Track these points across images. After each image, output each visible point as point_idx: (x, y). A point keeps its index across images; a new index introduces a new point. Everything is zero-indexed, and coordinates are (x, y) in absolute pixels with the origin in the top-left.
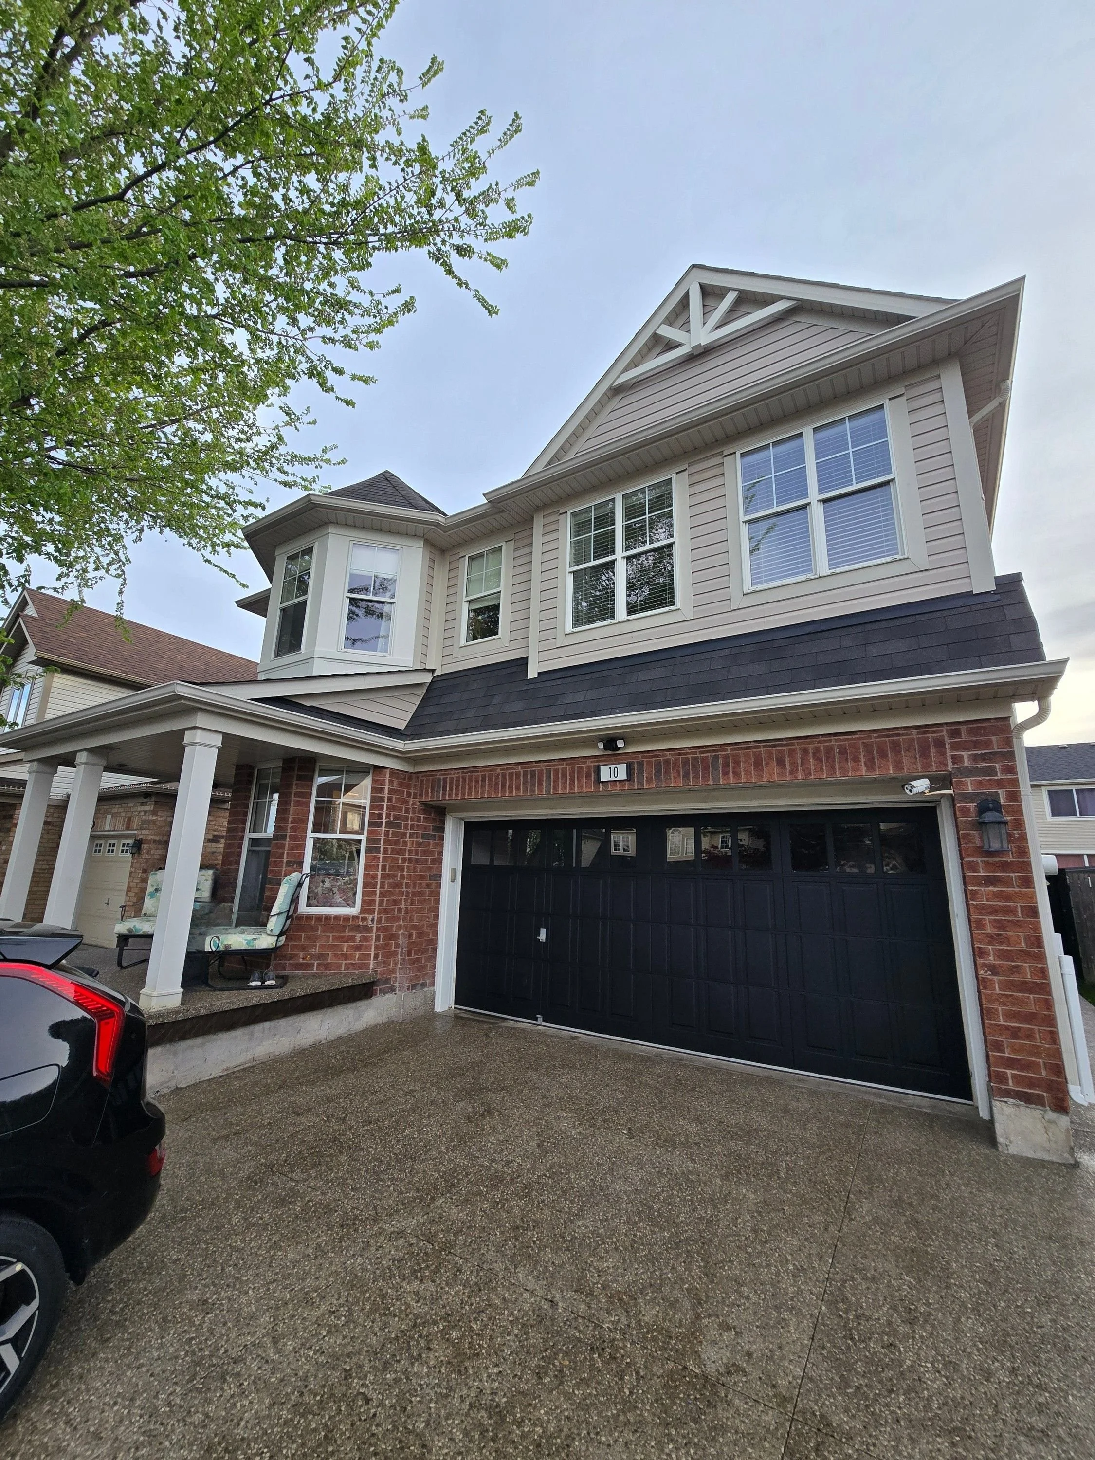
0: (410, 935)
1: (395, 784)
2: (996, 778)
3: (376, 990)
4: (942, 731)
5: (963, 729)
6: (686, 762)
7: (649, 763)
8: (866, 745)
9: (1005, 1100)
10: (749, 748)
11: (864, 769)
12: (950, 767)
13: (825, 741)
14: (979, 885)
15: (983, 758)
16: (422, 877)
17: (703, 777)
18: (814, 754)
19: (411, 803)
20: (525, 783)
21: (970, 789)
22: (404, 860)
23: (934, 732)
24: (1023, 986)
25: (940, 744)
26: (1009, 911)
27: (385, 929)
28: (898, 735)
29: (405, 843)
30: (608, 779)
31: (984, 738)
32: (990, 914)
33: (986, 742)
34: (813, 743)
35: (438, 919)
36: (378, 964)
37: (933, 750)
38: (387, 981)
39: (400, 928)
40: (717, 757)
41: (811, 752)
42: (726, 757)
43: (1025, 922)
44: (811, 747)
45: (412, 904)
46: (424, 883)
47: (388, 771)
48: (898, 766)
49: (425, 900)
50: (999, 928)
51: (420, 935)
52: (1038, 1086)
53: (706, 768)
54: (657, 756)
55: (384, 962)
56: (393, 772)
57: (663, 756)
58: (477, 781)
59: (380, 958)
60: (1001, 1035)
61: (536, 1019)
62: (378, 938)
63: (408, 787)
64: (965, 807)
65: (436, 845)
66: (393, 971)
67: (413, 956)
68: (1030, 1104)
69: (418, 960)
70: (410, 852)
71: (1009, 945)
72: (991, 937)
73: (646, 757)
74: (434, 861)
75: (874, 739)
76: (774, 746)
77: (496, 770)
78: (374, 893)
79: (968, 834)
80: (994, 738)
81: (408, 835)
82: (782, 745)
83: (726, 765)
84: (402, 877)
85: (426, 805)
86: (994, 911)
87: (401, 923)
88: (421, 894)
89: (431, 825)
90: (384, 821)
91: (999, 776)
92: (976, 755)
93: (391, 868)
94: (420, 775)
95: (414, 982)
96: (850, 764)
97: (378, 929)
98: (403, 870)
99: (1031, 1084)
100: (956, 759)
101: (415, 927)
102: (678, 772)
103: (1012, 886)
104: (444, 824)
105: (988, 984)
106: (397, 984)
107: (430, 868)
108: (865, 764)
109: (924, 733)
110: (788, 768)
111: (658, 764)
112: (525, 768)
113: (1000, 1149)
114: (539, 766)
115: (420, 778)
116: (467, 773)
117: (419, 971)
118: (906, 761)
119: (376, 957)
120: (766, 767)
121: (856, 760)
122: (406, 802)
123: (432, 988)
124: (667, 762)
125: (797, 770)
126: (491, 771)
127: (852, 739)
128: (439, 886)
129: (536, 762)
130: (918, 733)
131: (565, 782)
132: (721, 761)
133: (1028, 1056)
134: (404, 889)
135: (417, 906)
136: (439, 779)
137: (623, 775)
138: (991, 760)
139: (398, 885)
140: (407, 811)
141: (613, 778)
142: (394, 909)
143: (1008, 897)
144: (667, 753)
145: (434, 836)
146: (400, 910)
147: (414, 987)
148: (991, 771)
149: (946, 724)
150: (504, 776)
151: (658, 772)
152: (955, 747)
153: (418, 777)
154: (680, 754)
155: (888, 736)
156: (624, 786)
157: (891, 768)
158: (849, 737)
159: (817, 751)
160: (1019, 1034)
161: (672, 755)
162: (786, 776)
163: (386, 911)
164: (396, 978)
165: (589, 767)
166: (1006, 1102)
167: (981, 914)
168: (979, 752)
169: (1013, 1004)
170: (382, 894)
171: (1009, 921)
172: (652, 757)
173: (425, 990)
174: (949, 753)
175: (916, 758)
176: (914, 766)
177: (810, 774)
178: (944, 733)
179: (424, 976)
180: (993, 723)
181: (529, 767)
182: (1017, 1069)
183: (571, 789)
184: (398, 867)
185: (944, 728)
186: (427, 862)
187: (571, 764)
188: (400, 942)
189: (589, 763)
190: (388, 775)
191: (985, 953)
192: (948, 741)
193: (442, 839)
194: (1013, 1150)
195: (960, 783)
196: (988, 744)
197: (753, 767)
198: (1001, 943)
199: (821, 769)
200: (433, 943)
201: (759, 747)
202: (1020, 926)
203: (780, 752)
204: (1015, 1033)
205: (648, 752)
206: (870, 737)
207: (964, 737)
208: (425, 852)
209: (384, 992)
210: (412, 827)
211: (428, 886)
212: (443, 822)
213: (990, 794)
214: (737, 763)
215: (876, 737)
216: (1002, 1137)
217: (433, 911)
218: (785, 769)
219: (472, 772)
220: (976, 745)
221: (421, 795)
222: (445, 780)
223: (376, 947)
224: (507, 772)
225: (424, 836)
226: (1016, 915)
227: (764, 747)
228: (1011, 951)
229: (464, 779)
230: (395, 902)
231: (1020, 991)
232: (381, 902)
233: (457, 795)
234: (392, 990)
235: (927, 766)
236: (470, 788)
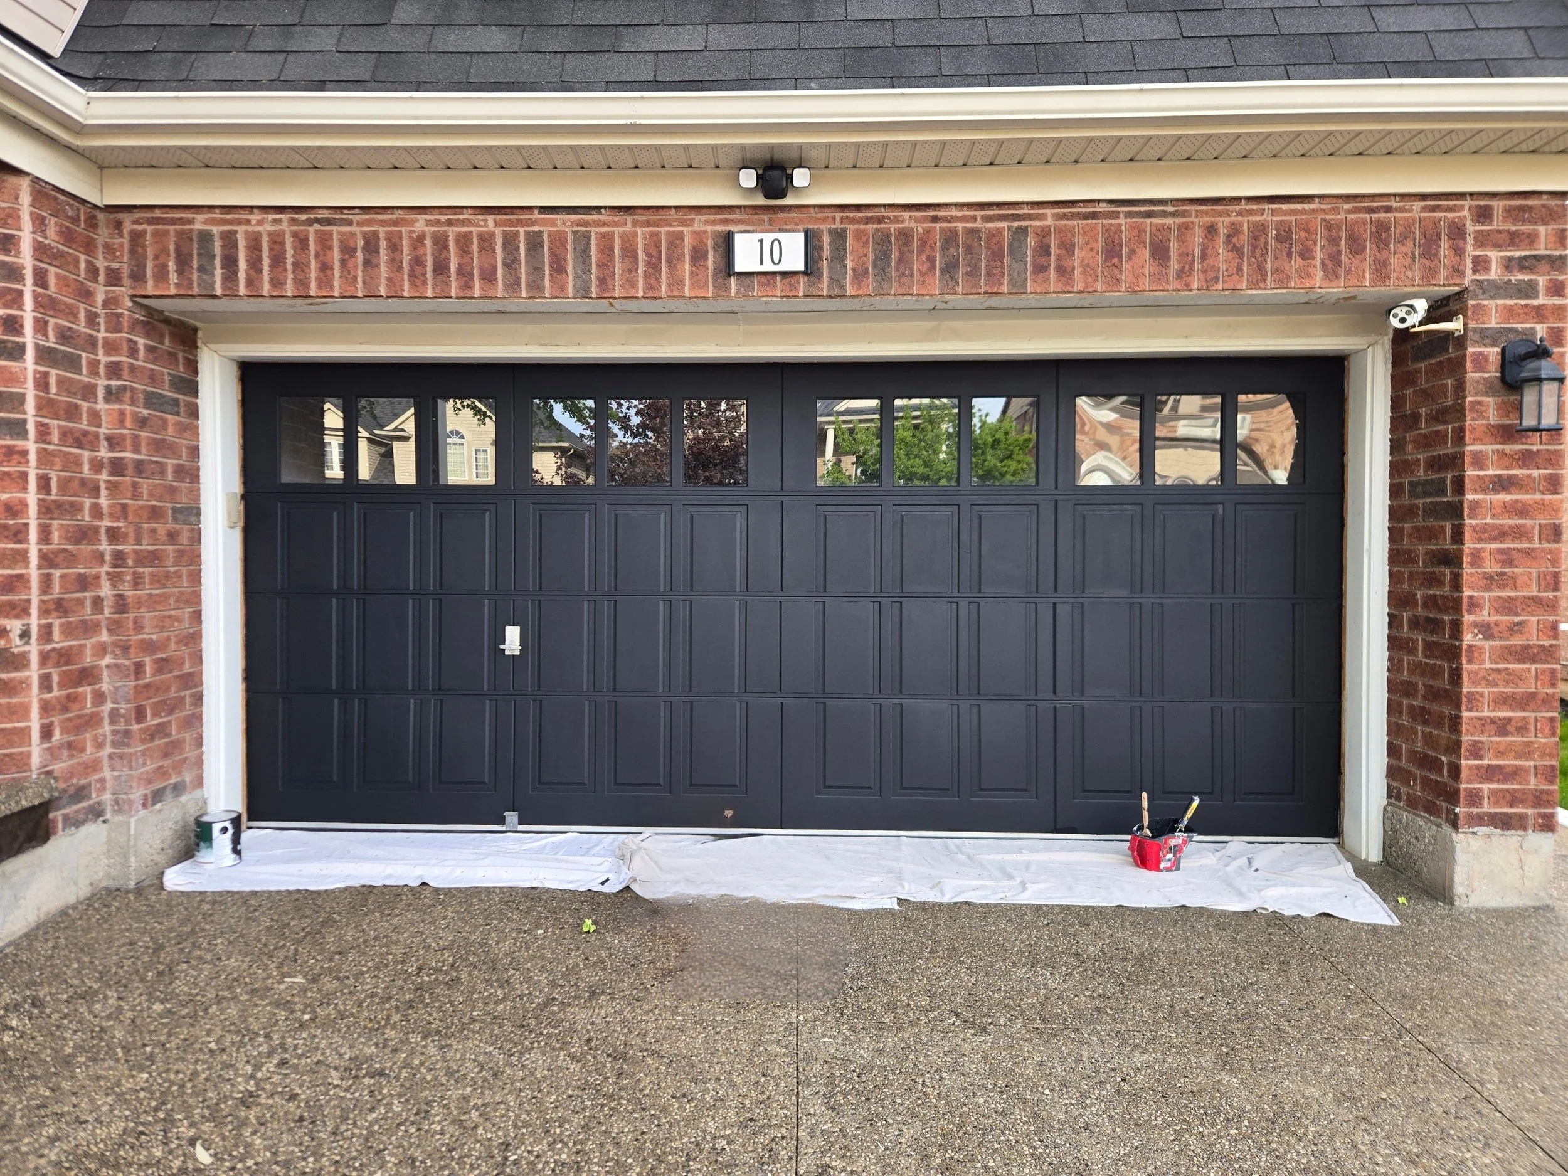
0: (139, 668)
1: (52, 231)
2: (1535, 302)
3: (54, 821)
4: (1462, 208)
5: (1498, 205)
6: (950, 238)
7: (859, 235)
8: (1329, 226)
9: (1475, 829)
10: (1094, 215)
11: (1319, 274)
12: (1469, 277)
13: (1250, 212)
14: (1485, 491)
15: (1523, 264)
16: (155, 514)
17: (989, 274)
18: (1229, 238)
19: (100, 298)
20: (511, 264)
21: (1493, 324)
22: (97, 466)
23: (1450, 209)
24: (1525, 654)
25: (1457, 232)
26: (1519, 533)
27: (64, 657)
28: (1388, 209)
29: (95, 416)
30: (757, 268)
31: (1526, 228)
32: (1494, 539)
33: (1529, 236)
34: (1228, 214)
35: (200, 622)
36: (52, 754)
37: (1444, 244)
38: (80, 794)
39: (102, 650)
40: (1023, 231)
41: (1222, 231)
42: (1045, 233)
43: (1543, 550)
44: (1223, 224)
45: (137, 583)
46: (162, 529)
47: (25, 184)
48: (1381, 271)
49: (167, 576)
50: (1504, 563)
51: (162, 665)
52: (1522, 802)
53: (997, 255)
54: (881, 220)
55: (70, 745)
56: (44, 192)
57: (896, 220)
58: (348, 251)
59: (57, 736)
60: (1483, 732)
61: (502, 821)
62: (45, 683)
63: (89, 246)
64: (1481, 353)
65: (183, 429)
66: (94, 766)
67: (151, 721)
68: (1508, 829)
69: (161, 730)
70: (113, 442)
71: (1515, 588)
72: (1490, 578)
73: (852, 221)
74: (180, 471)
75: (1344, 214)
76: (1149, 215)
77: (412, 222)
78: (23, 556)
79: (1479, 403)
80: (1542, 229)
81: (101, 393)
82: (1164, 214)
83: (1043, 250)
84: (97, 512)
85: (150, 311)
86: (1501, 534)
87: (104, 637)
88: (154, 558)
89: (165, 373)
90: (29, 337)
91: (1541, 300)
92: (1510, 259)
93: (64, 485)
94: (127, 219)
95: (158, 785)
96: (1297, 262)
97: (44, 658)
98: (95, 491)
99: (1514, 799)
100: (1480, 264)
101: (149, 647)
102: (931, 260)
103: (1533, 491)
104: (196, 372)
105: (1476, 655)
106: (107, 797)
107: (173, 491)
108: (1323, 263)
109: (1434, 209)
110: (1174, 265)
111: (884, 239)
112: (510, 223)
113: (1457, 903)
114: (553, 223)
115: (128, 226)
116: (310, 222)
117: (166, 755)
118: (1395, 261)
119: (46, 733)
120: (1129, 258)
121: (1306, 255)
122: (86, 295)
123: (197, 793)
124: (905, 236)
125: (1191, 269)
126: (395, 223)
127: (1303, 212)
128: (196, 537)
129: (544, 209)
130: (1424, 209)
131: (633, 269)
132: (1031, 241)
133: (1516, 758)
134: (105, 547)
135: (147, 590)
136: (205, 238)
137: (794, 260)
138: (1531, 270)
139: (85, 535)
140: (92, 319)
141: (768, 267)
142: (80, 602)
143: (1522, 511)
144: (906, 215)
145: (176, 402)
146: (98, 602)
147: (157, 796)
148: (1529, 290)
149: (1471, 194)
150: (441, 243)
151: (883, 257)
152: (1482, 240)
153: (119, 225)
154: (935, 219)
155: (1371, 210)
156: (792, 287)
157: (1367, 275)
158: (1299, 207)
159: (1235, 230)
160: (1509, 727)
161: (917, 220)
162: (1167, 282)
163: (60, 607)
164: (103, 781)
165: (699, 235)
166: (1474, 833)
167: (1480, 540)
168: (1517, 254)
169: (1507, 683)
170: (47, 560)
171: (1518, 550)
172: (868, 220)
173: (184, 799)
174: (1471, 251)
175: (1414, 258)
176: (1409, 273)
177: (1216, 279)
178: (1466, 213)
179: (177, 767)
180: (1545, 201)
181: (519, 223)
182: (1498, 781)
183: (649, 287)
184: (83, 482)
185: (1467, 203)
186: (163, 472)
187: (648, 223)
188: (105, 686)
189: (699, 222)
190: (26, 199)
191: (1478, 606)
192: (1471, 228)
193: (194, 412)
194: (1474, 902)
195: (1479, 309)
196: (1532, 238)
197: (1100, 259)
198: (1502, 587)
199: (1239, 269)
200: (192, 681)
201: (1115, 215)
202: (1534, 558)
203: (1160, 229)
204: (1502, 727)
205: (858, 207)
206: (1335, 210)
207: (1497, 223)
208: (159, 446)
209: (74, 822)
210: (114, 370)
211: (172, 536)
212: (193, 367)
213: (1524, 332)
214: (1068, 248)
215: (1349, 212)
216: (1462, 884)
217: (188, 603)
218: (1166, 267)
219: (329, 222)
220: (1514, 239)
221: (138, 277)
222: (229, 240)
223: (46, 708)
224: (452, 232)
225: (151, 401)
226: (1530, 540)
227: (1128, 215)
228: (1515, 599)
229: (302, 242)
230: (83, 583)
231: (1519, 661)
232: (46, 584)
233: (277, 283)
234: (97, 813)
235: (1430, 274)
236: (325, 268)
